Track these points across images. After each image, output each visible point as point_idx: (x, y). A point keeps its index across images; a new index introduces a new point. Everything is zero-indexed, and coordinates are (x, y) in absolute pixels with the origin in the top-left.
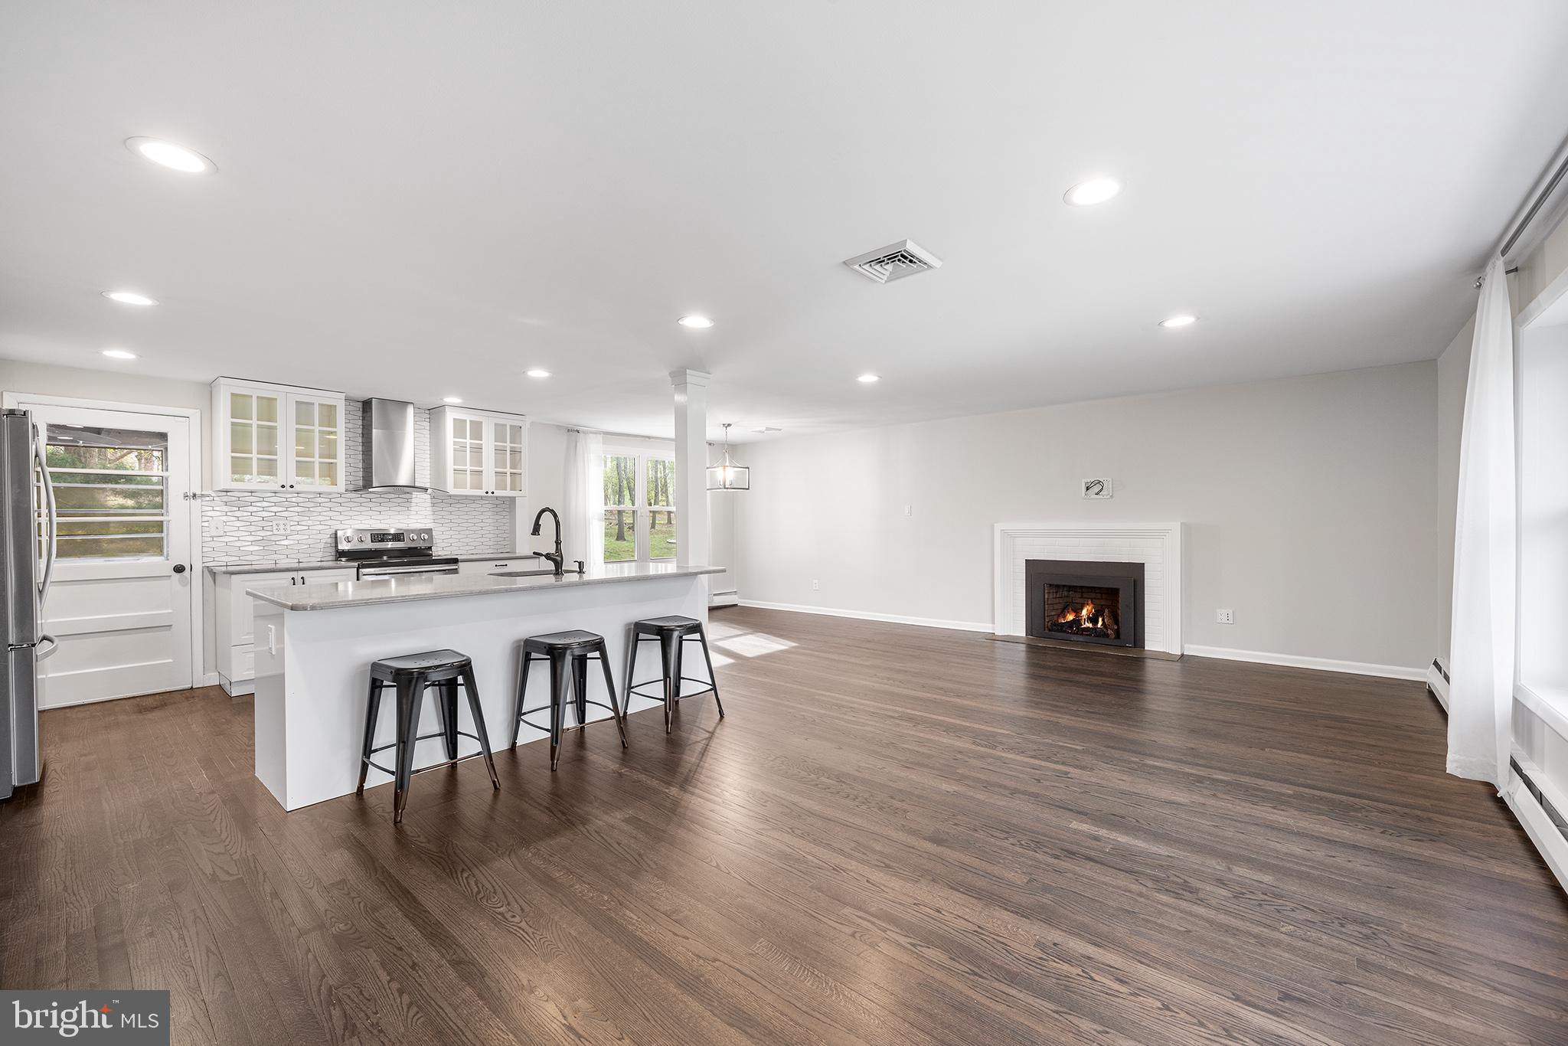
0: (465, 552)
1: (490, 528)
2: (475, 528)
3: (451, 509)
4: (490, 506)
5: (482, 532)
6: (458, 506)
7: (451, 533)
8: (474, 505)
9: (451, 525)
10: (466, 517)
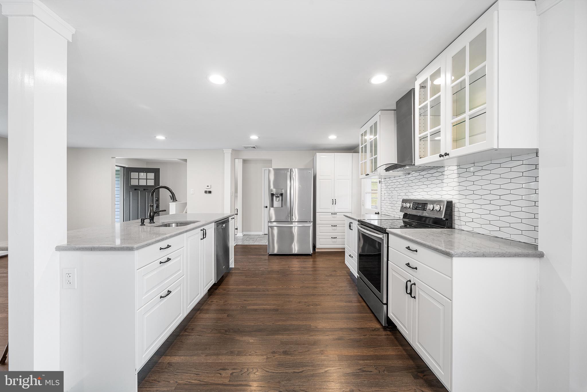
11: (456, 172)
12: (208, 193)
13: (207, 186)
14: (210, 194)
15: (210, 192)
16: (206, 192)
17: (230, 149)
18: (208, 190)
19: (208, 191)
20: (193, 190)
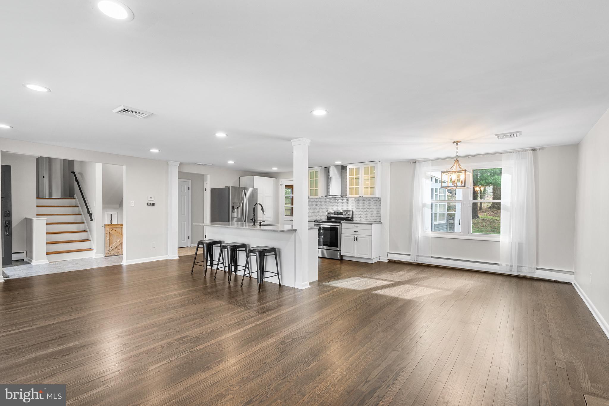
0: (365, 220)
1: (375, 211)
2: (369, 211)
3: (360, 203)
4: (375, 201)
5: (372, 212)
6: (364, 202)
7: (361, 212)
8: (369, 201)
9: (361, 209)
10: (366, 206)
11: (354, 200)
12: (151, 205)
13: (151, 198)
14: (153, 207)
15: (153, 204)
16: (148, 204)
17: (178, 163)
18: (151, 202)
19: (151, 204)
20: (133, 201)
